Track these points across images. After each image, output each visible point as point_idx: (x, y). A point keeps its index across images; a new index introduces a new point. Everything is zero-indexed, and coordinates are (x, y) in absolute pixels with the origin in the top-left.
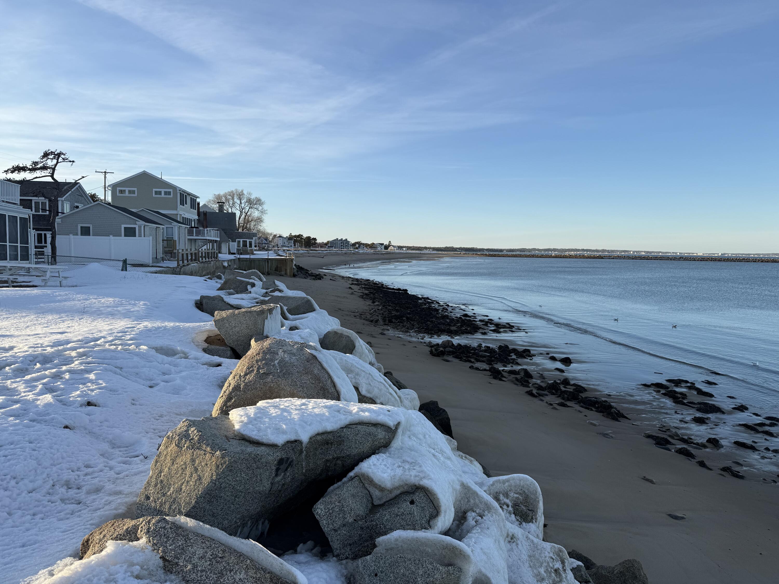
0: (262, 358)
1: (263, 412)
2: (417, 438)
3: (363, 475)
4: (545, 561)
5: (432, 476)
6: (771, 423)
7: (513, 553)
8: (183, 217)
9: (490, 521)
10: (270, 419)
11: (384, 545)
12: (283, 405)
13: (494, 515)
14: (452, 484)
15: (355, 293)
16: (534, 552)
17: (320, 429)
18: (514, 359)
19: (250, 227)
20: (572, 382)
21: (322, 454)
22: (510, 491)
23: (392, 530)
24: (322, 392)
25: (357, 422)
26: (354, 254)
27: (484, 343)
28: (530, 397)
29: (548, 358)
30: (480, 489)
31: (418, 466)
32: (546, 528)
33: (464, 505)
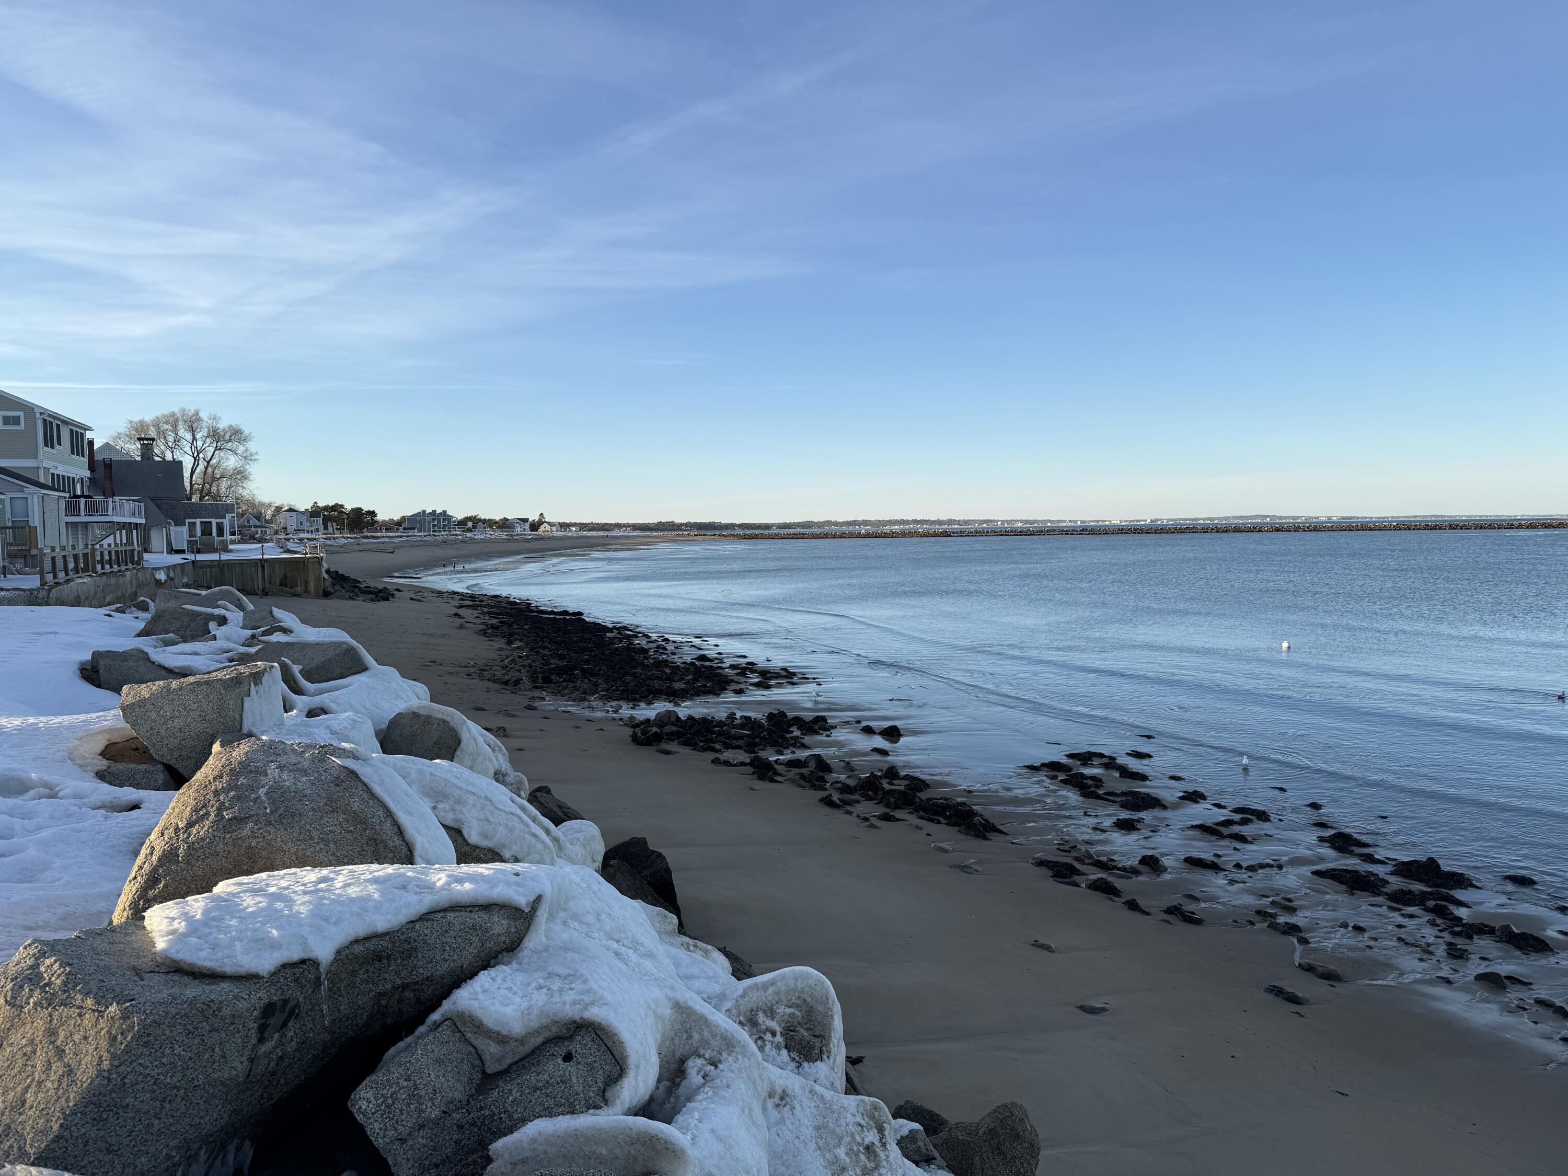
0: (230, 785)
1: (226, 906)
2: (582, 922)
3: (461, 1015)
4: (847, 1133)
5: (609, 998)
6: (1242, 819)
7: (784, 1128)
8: (53, 474)
9: (732, 1071)
10: (242, 919)
11: (506, 1156)
12: (276, 885)
13: (740, 1057)
14: (653, 1007)
15: (467, 625)
16: (825, 1118)
17: (359, 929)
18: (796, 738)
19: (218, 490)
20: (903, 773)
21: (367, 983)
22: (777, 1002)
23: (524, 1121)
24: (370, 849)
25: (447, 905)
26: (463, 542)
27: (739, 711)
28: (828, 810)
29: (858, 731)
30: (714, 1010)
31: (581, 981)
32: (860, 1064)
33: (679, 1047)
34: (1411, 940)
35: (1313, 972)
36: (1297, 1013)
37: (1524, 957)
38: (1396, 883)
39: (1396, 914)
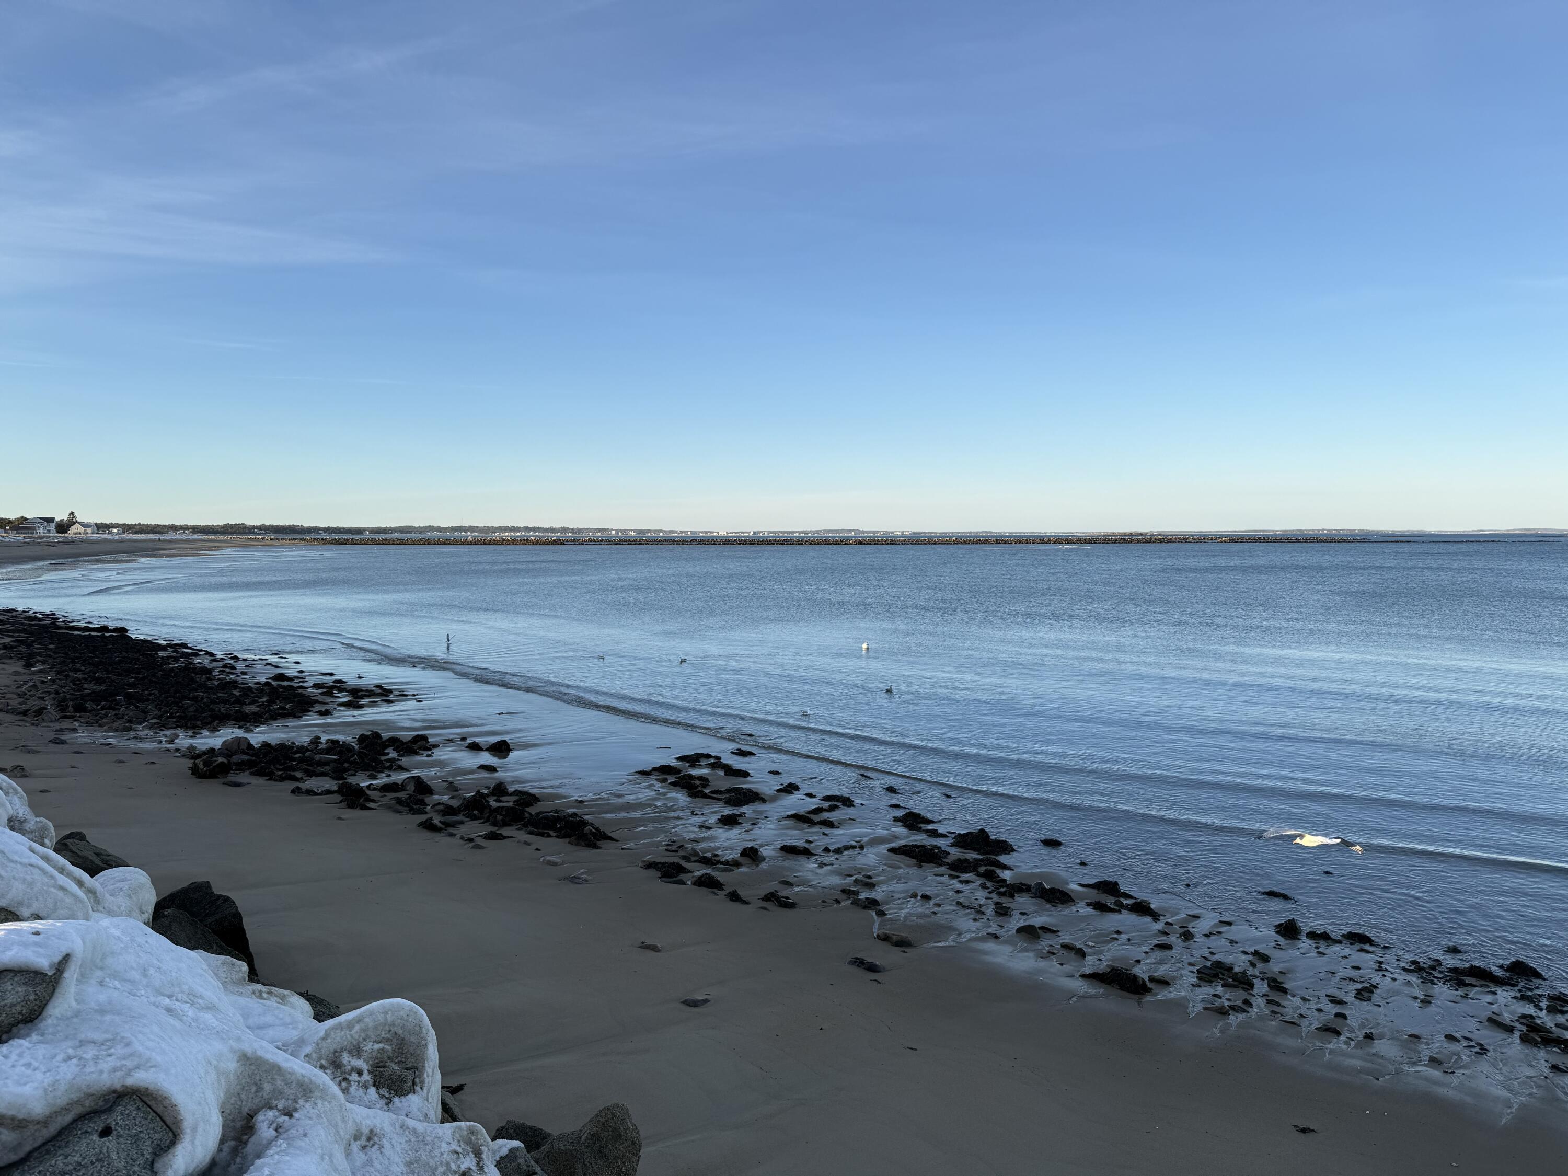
2: (123, 980)
4: (441, 1163)
7: (372, 1169)
9: (310, 1118)
13: (319, 1102)
14: (214, 1062)
16: (417, 1151)
18: (392, 760)
20: (511, 789)
22: (365, 1040)
27: (324, 735)
28: (427, 834)
29: (463, 748)
30: (292, 1058)
31: (123, 1045)
32: (461, 1092)
33: (247, 1102)
34: (967, 904)
35: (888, 941)
36: (876, 980)
37: (1053, 909)
38: (955, 853)
39: (955, 881)
